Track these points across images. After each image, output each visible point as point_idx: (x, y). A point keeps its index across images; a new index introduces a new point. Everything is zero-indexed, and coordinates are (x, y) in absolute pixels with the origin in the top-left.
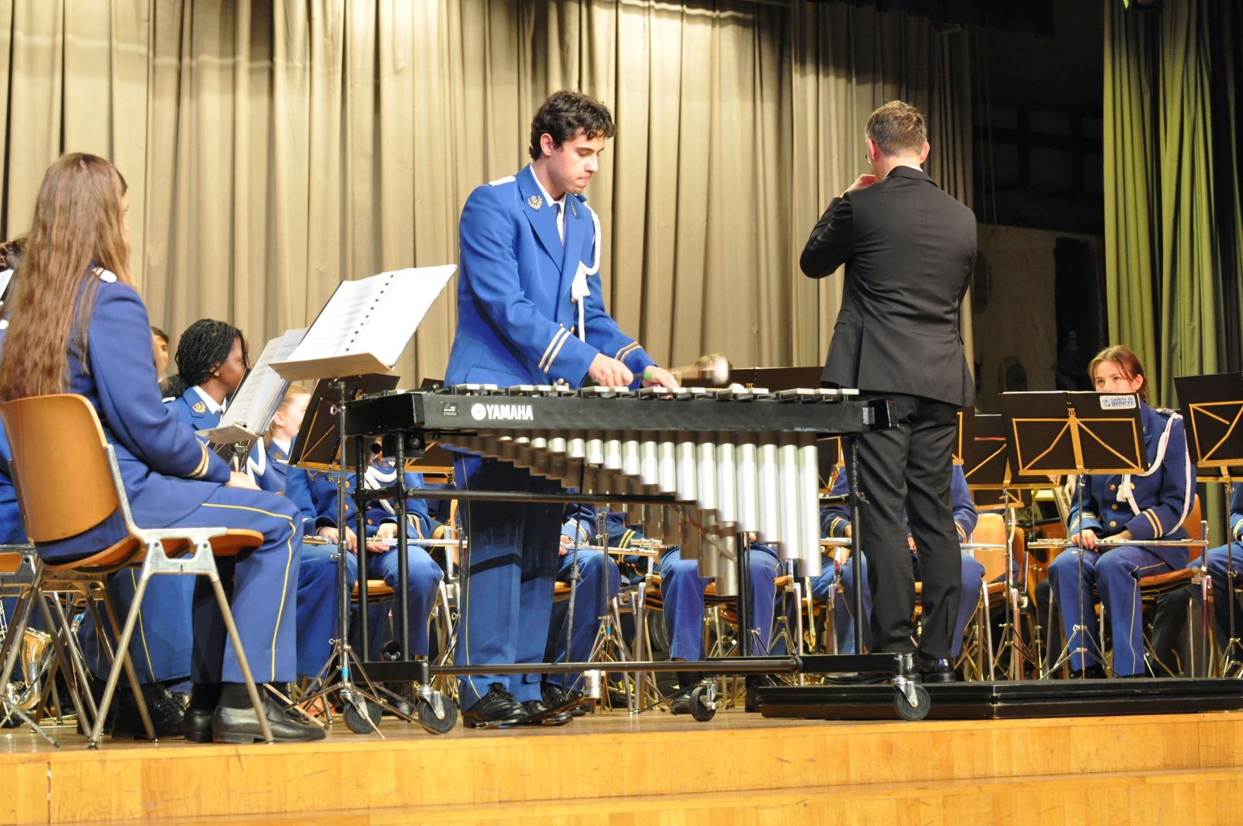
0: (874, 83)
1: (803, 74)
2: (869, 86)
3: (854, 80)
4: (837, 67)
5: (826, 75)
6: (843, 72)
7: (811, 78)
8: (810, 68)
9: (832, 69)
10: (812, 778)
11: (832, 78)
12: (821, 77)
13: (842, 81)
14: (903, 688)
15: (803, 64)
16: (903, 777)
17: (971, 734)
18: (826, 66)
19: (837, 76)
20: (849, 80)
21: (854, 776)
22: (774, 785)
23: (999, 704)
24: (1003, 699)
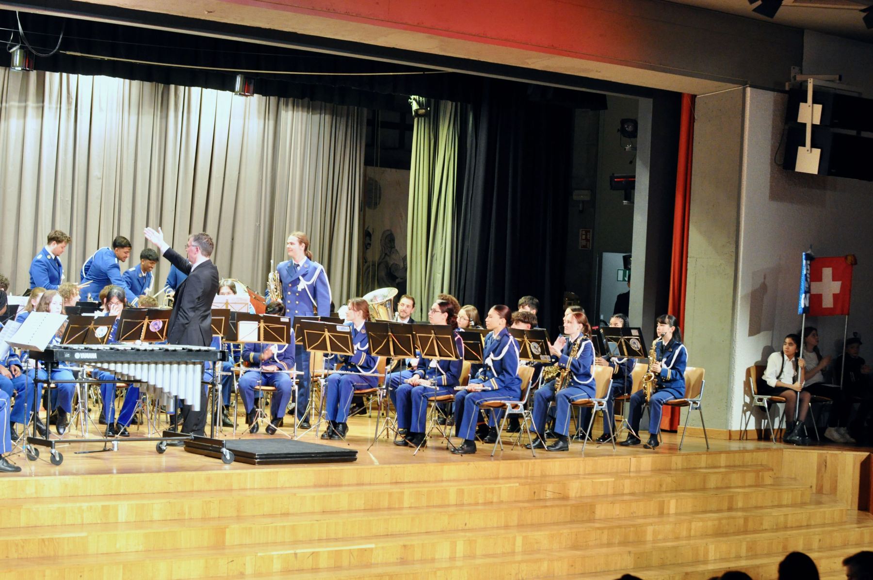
0: (320, 114)
1: (287, 111)
2: (318, 116)
3: (311, 113)
4: (303, 107)
5: (298, 111)
6: (306, 109)
7: (290, 113)
8: (290, 107)
9: (300, 108)
10: (180, 489)
11: (300, 113)
12: (295, 112)
13: (305, 114)
14: (224, 453)
15: (287, 105)
16: (213, 489)
17: (240, 474)
18: (298, 106)
19: (302, 111)
20: (308, 112)
21: (195, 488)
22: (166, 491)
23: (258, 460)
24: (259, 458)
